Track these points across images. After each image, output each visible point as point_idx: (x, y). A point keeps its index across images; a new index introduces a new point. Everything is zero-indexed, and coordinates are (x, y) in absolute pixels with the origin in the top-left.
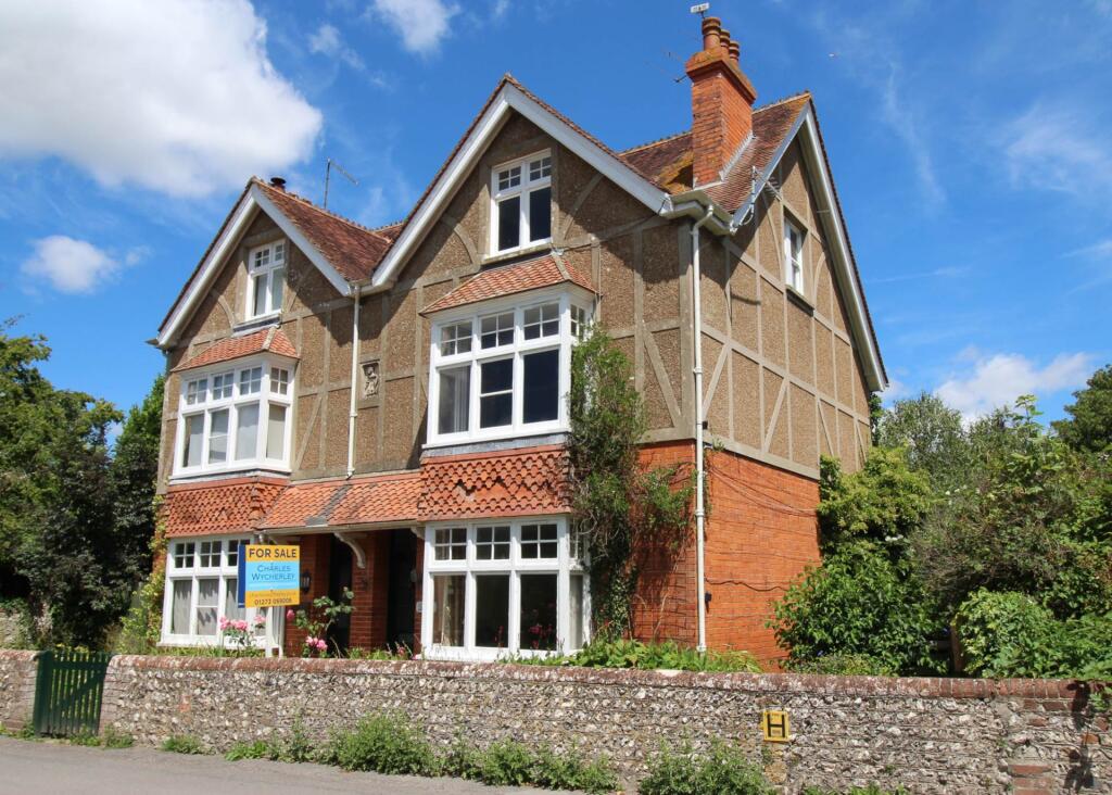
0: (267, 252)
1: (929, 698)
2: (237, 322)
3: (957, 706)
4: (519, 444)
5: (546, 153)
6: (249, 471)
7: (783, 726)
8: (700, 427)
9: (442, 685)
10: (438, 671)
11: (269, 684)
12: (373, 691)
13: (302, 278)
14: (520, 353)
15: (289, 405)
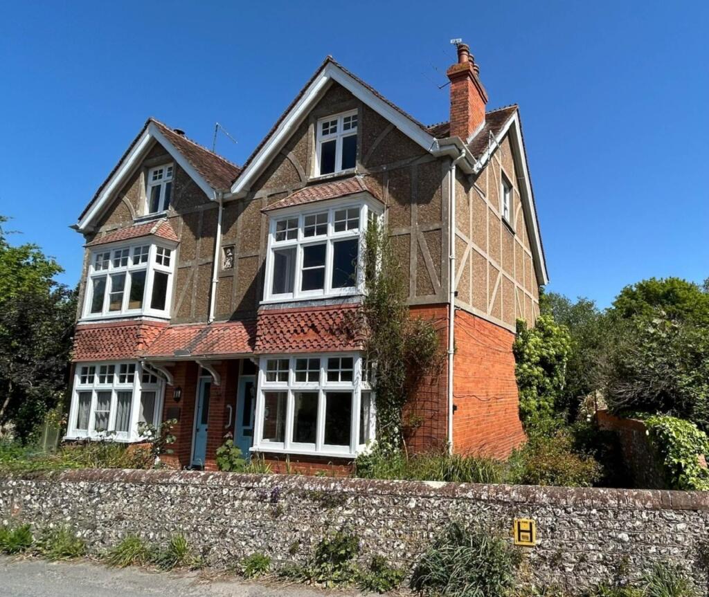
0: (161, 171)
1: (651, 509)
2: (137, 216)
3: (675, 516)
4: (328, 303)
5: (354, 112)
6: (136, 317)
7: (531, 531)
8: (453, 295)
9: (242, 493)
10: (239, 483)
11: (91, 492)
12: (183, 498)
13: (184, 188)
14: (331, 240)
15: (171, 273)
